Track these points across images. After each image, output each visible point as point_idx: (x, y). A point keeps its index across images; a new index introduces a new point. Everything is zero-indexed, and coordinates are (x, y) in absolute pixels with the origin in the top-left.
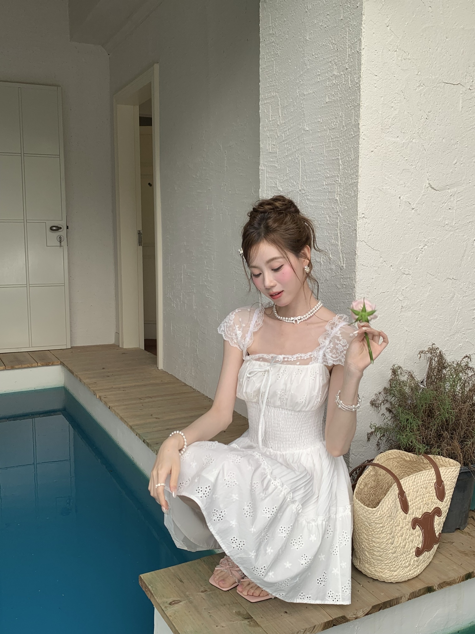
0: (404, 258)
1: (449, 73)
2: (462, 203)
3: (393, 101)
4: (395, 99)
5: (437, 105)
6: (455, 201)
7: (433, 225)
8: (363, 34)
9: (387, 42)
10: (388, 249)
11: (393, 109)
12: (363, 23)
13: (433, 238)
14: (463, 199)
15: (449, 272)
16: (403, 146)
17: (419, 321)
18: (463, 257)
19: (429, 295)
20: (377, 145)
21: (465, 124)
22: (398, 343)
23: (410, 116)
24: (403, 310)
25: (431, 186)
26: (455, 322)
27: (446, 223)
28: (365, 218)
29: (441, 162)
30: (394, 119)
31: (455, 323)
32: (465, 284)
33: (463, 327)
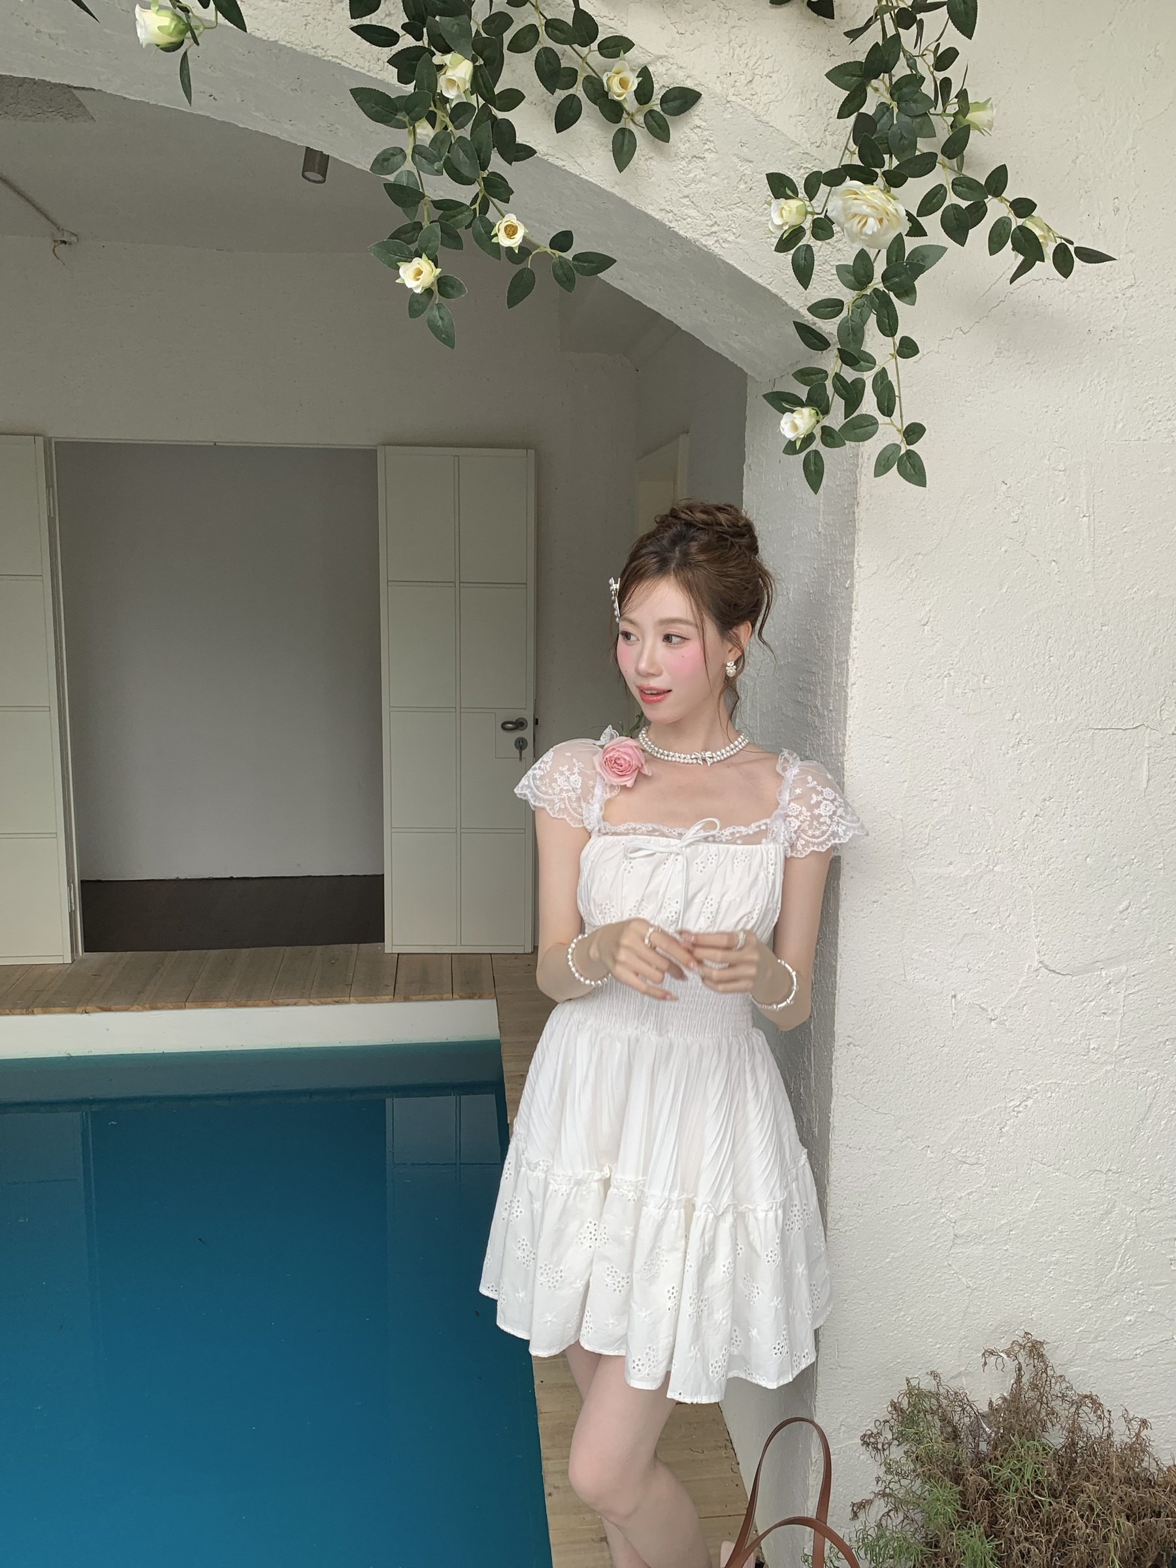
0: (965, 1130)
1: (1109, 705)
2: (1144, 997)
3: (935, 787)
4: (942, 782)
5: (1071, 782)
6: (1121, 996)
7: (1052, 1053)
8: (853, 652)
9: (923, 661)
10: (919, 1110)
11: (935, 804)
12: (853, 627)
13: (1051, 1081)
14: (1147, 989)
15: (1098, 1155)
16: (966, 884)
17: (1006, 1265)
18: (1142, 1120)
19: (1034, 1208)
20: (888, 886)
21: (1158, 817)
22: (943, 1315)
23: (988, 814)
24: (959, 1241)
25: (1046, 967)
26: (1113, 1268)
27: (1092, 1047)
28: (855, 1046)
29: (1078, 911)
30: (938, 827)
31: (1116, 1269)
32: (1148, 1183)
33: (1138, 1280)
